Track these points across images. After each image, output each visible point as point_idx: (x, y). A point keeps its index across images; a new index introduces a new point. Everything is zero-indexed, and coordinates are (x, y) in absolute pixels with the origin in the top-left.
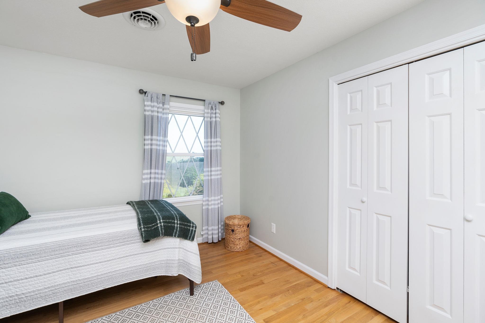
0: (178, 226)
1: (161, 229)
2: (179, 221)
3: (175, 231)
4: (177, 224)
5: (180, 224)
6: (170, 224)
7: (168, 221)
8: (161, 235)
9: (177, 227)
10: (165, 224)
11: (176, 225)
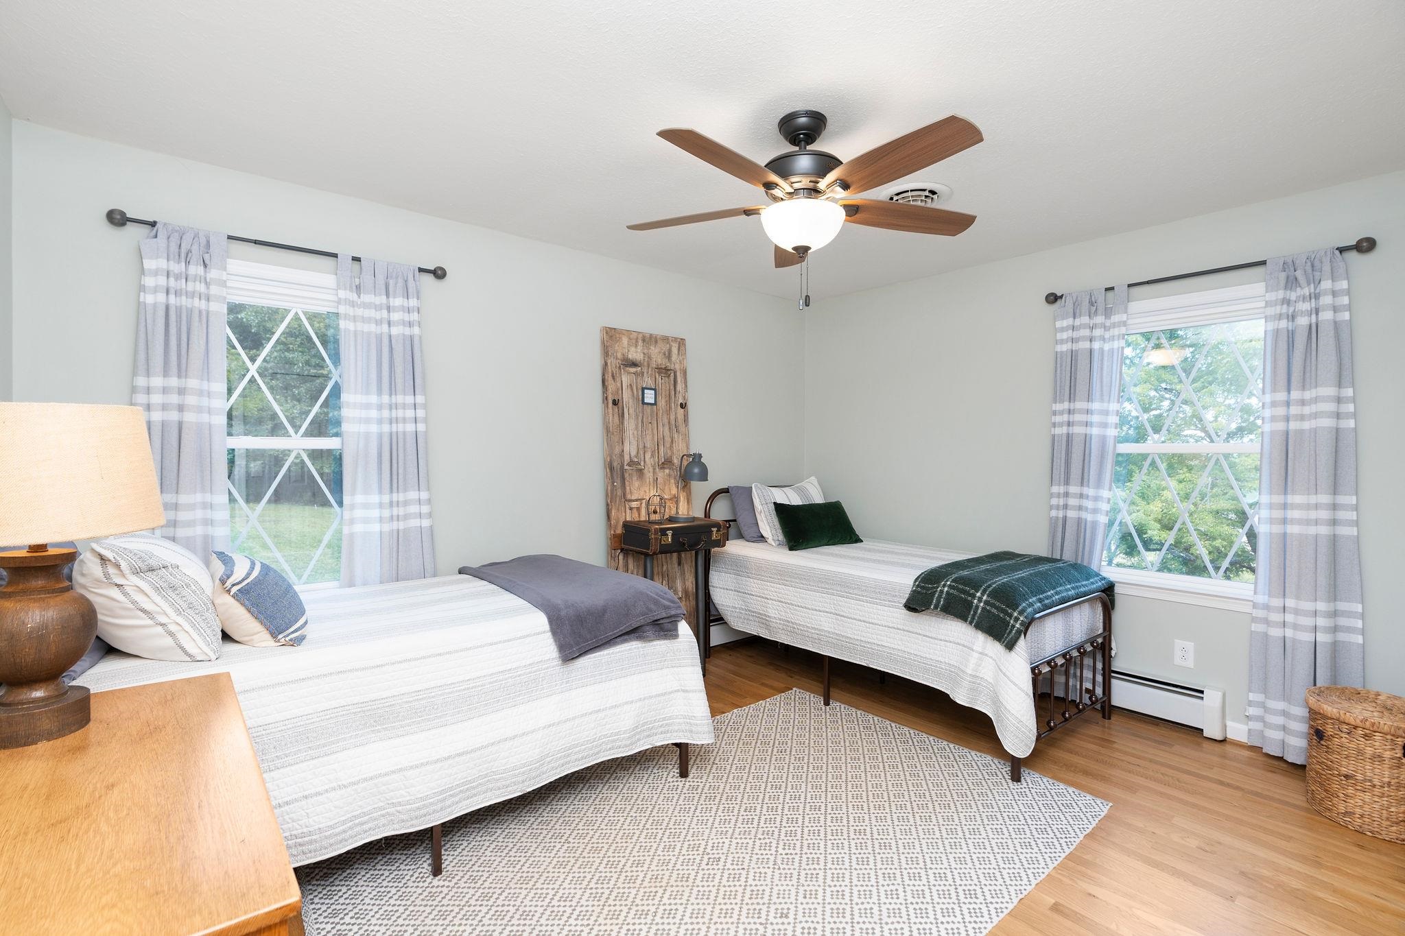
0: (982, 604)
1: (940, 596)
2: (988, 596)
3: (972, 613)
4: (980, 600)
5: (986, 603)
6: (964, 594)
7: (961, 587)
8: (932, 607)
9: (977, 607)
10: (952, 591)
11: (975, 601)
